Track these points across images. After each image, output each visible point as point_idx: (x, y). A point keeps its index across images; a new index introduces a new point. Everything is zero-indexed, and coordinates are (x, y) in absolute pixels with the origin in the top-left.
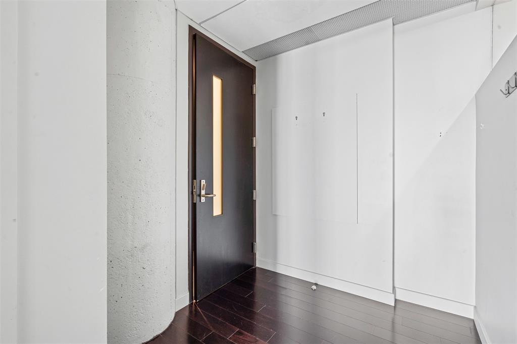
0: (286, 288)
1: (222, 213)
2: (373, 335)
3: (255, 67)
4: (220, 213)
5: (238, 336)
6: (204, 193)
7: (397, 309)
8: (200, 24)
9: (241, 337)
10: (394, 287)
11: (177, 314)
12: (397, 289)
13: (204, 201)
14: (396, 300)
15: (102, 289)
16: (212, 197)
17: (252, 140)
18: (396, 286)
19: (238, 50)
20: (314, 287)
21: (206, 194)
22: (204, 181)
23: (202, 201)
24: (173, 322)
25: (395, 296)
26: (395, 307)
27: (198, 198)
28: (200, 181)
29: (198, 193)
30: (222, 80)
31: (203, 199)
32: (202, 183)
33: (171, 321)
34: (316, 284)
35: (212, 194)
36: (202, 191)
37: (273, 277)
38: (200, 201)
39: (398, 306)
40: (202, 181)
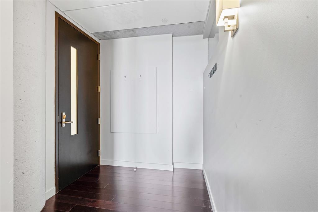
0: (120, 173)
1: (77, 133)
2: (164, 185)
3: (99, 44)
4: (76, 133)
5: (93, 203)
6: (65, 121)
7: (175, 172)
8: (63, 12)
9: (95, 203)
10: (173, 162)
11: (47, 202)
12: (174, 163)
13: (65, 126)
14: (174, 168)
15: (11, 181)
16: (71, 123)
17: (98, 88)
18: (174, 161)
19: (88, 31)
20: (135, 170)
21: (66, 121)
22: (65, 113)
23: (63, 126)
24: (45, 207)
25: (173, 166)
26: (173, 171)
27: (60, 124)
28: (62, 114)
29: (60, 121)
30: (77, 49)
31: (64, 125)
32: (63, 115)
33: (44, 206)
34: (136, 168)
35: (71, 121)
36: (63, 120)
37: (112, 168)
38: (62, 126)
39: (175, 171)
40: (63, 113)
